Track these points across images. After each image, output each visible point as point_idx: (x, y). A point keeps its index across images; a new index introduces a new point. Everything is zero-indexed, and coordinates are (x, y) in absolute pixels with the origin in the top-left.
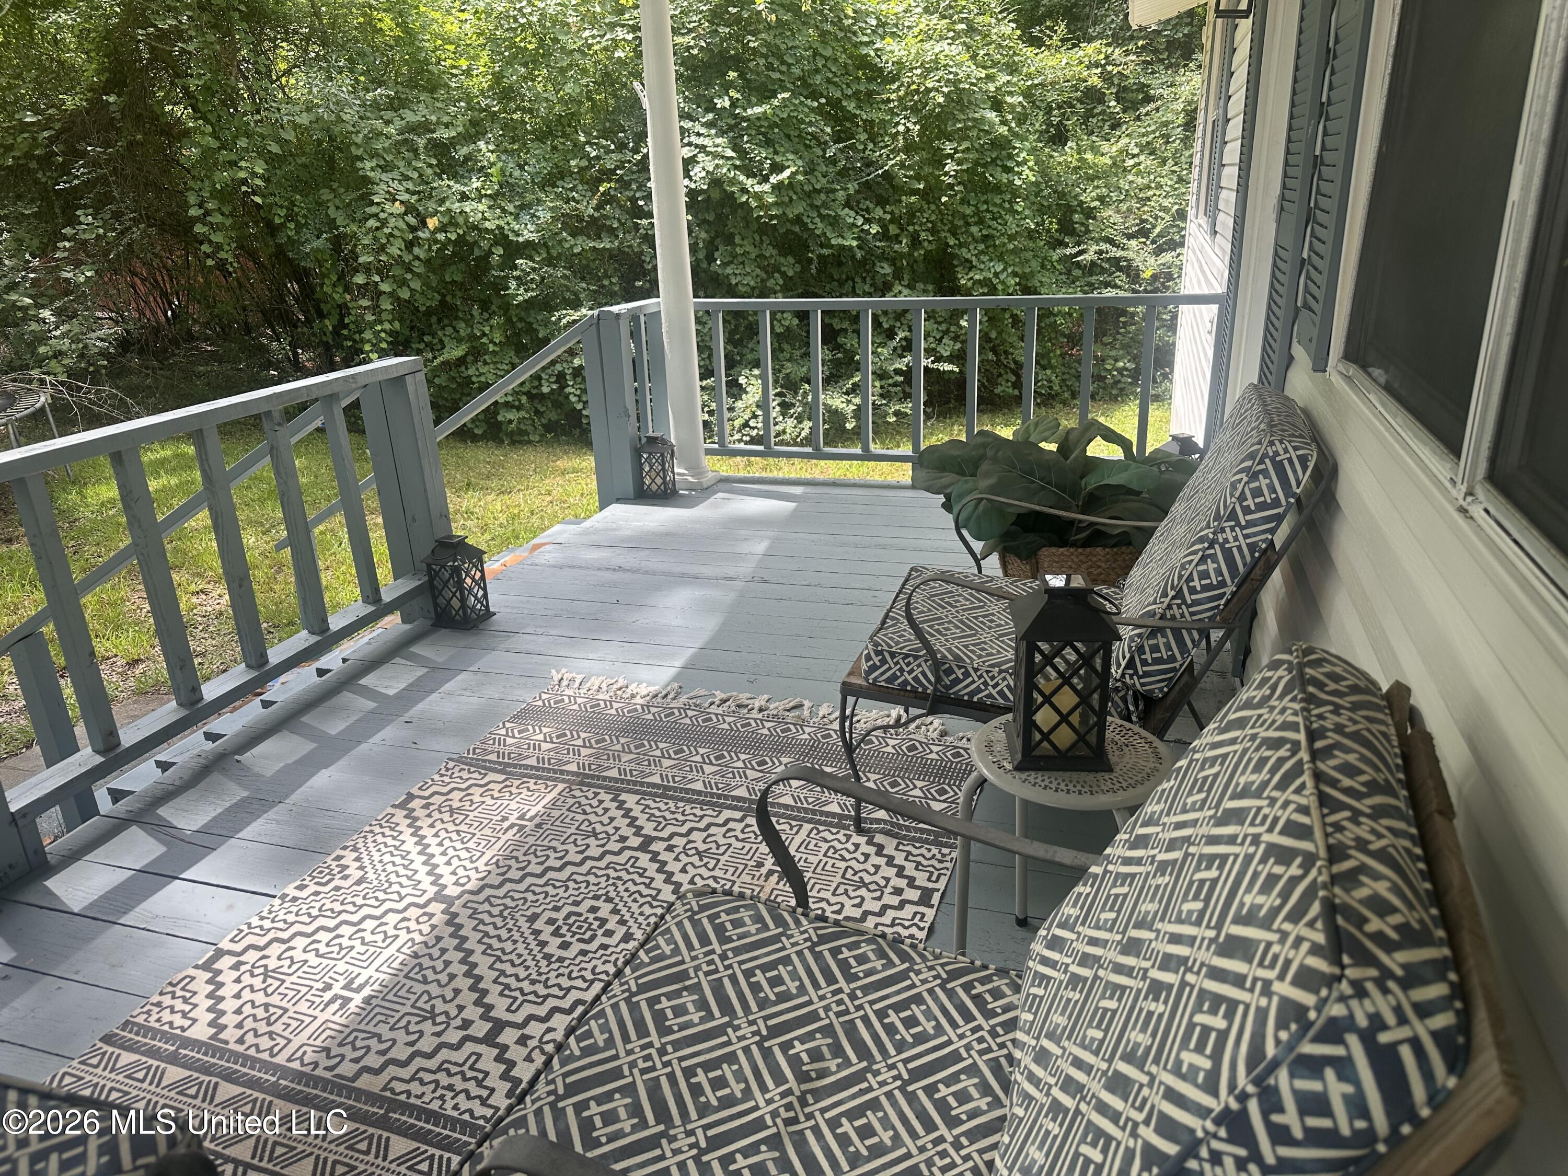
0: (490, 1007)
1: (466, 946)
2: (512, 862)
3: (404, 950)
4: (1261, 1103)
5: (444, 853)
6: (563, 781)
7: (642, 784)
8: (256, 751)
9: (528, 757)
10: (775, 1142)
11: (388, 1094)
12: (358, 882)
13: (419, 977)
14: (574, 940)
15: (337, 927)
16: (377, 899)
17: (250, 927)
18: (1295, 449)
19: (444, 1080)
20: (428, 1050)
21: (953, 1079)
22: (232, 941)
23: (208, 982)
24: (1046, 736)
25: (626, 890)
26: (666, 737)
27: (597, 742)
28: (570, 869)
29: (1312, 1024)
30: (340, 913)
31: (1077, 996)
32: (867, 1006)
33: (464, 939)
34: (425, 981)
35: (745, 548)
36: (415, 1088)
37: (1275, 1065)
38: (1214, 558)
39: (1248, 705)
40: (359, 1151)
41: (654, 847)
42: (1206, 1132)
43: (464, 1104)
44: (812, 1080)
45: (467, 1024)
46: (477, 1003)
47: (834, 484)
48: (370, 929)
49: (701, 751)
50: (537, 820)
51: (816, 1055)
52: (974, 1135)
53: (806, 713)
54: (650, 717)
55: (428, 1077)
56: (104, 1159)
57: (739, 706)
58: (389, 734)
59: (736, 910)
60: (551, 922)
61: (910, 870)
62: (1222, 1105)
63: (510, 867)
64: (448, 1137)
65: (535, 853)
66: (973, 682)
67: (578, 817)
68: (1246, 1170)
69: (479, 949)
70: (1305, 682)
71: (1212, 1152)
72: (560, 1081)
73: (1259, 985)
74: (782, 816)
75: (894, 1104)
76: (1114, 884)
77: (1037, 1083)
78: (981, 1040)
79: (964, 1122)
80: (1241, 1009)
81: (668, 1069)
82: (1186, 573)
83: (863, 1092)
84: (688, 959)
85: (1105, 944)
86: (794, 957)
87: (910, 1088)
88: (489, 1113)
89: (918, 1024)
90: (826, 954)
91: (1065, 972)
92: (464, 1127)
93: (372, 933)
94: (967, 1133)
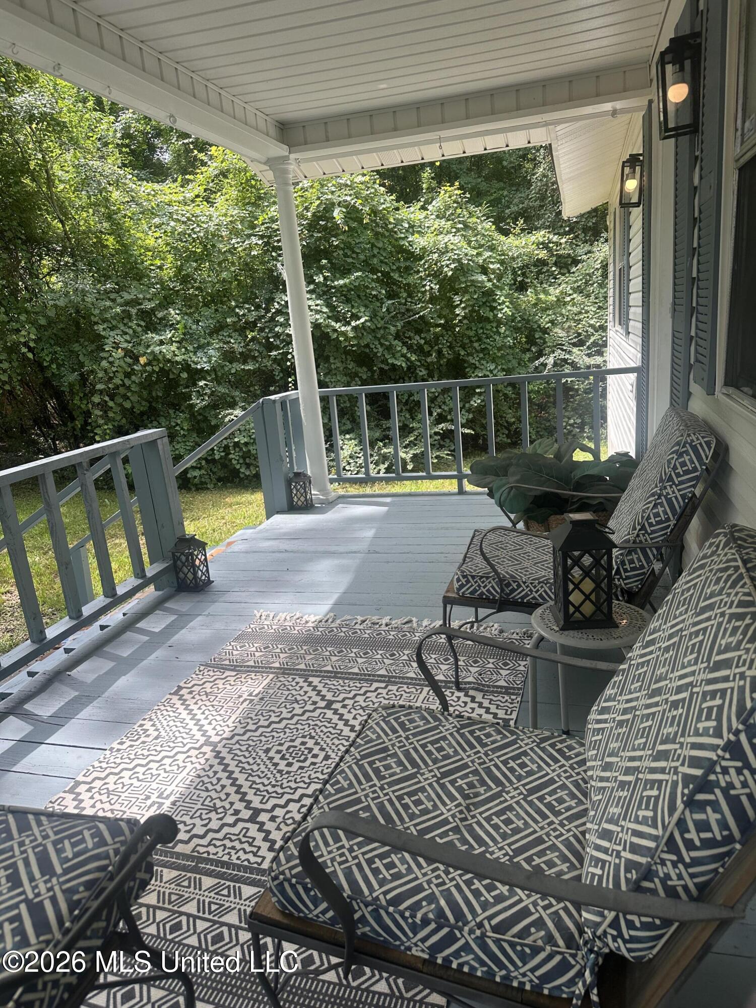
0: (250, 802)
1: (229, 769)
2: (249, 720)
3: (191, 773)
4: (747, 734)
5: (206, 718)
6: (272, 673)
7: (321, 671)
8: (79, 668)
9: (248, 661)
10: (456, 830)
11: (196, 854)
12: (157, 738)
13: (203, 788)
14: (294, 761)
15: (148, 764)
16: (169, 746)
17: (93, 767)
18: (703, 437)
19: (229, 844)
20: (216, 828)
21: (554, 792)
22: (84, 776)
23: (73, 800)
24: (577, 609)
25: (322, 731)
26: (332, 644)
27: (289, 650)
28: (285, 722)
30: (148, 756)
31: (624, 729)
32: (496, 759)
33: (227, 765)
34: (207, 790)
35: (361, 534)
36: (211, 849)
37: (753, 710)
38: (661, 504)
39: (705, 557)
40: (184, 887)
41: (334, 706)
42: (718, 756)
43: (243, 856)
44: (471, 798)
45: (237, 812)
47: (410, 495)
48: (168, 763)
49: (354, 650)
50: (260, 696)
52: (570, 819)
53: (415, 625)
54: (319, 633)
55: (218, 843)
56: (96, 840)
57: (374, 624)
58: (159, 653)
59: (409, 714)
60: (278, 752)
61: (493, 709)
62: (726, 739)
64: (236, 875)
65: (262, 714)
66: (523, 590)
67: (285, 692)
68: (743, 774)
69: (237, 770)
70: (735, 540)
71: (722, 767)
72: (326, 807)
73: (738, 676)
74: (410, 684)
75: (521, 807)
76: (637, 669)
77: (607, 779)
78: (565, 772)
79: (563, 813)
80: (729, 691)
81: (388, 797)
82: (646, 515)
83: (501, 803)
84: (386, 740)
85: (637, 699)
86: (448, 736)
87: (529, 799)
88: (259, 860)
89: (528, 766)
90: (467, 734)
91: (614, 721)
92: (245, 869)
93: (170, 765)
94: (566, 819)
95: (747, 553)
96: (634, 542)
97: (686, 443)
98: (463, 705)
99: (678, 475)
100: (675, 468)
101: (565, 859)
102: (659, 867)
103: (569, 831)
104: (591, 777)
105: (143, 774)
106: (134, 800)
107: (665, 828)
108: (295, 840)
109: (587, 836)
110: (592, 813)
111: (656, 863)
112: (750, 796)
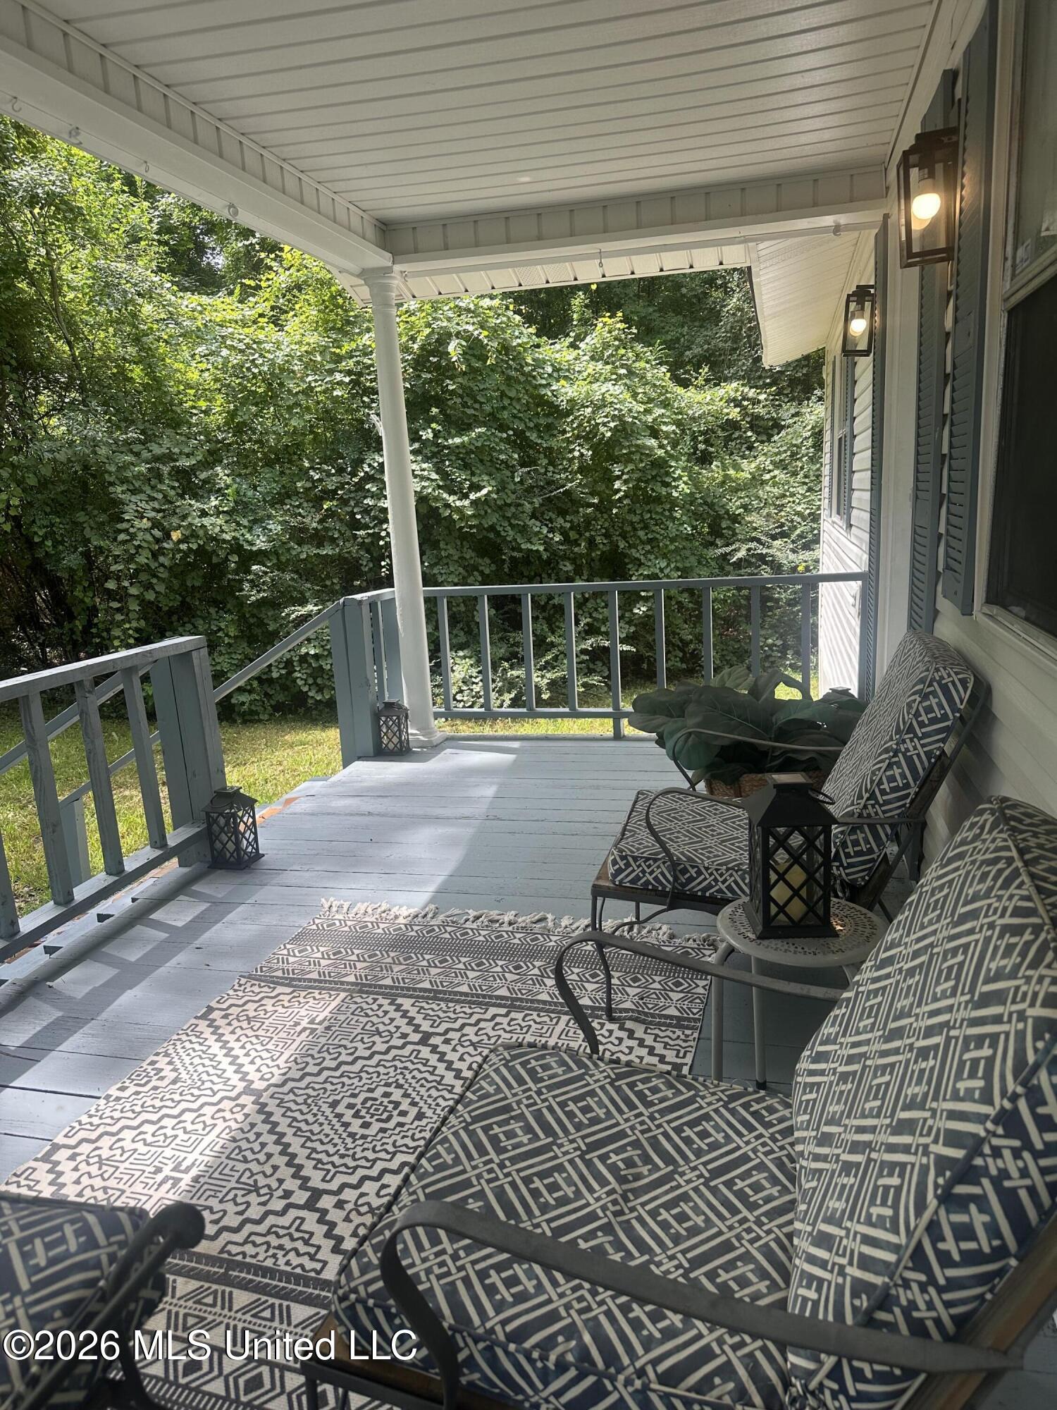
0: (306, 1179)
1: (278, 1129)
2: (309, 1059)
3: (223, 1135)
4: (1028, 1101)
5: (247, 1055)
6: (344, 990)
7: (415, 990)
8: (65, 977)
9: (310, 972)
10: (608, 1229)
11: (225, 1256)
12: (174, 1082)
13: (240, 1157)
14: (373, 1120)
15: (160, 1120)
16: (192, 1095)
17: (80, 1124)
18: (957, 673)
19: (274, 1241)
20: (256, 1217)
21: (747, 1174)
22: (66, 1136)
23: (49, 1171)
24: (782, 909)
25: (413, 1077)
26: (431, 950)
27: (370, 957)
28: (360, 1063)
30: (161, 1108)
31: (849, 1086)
32: (665, 1125)
33: (276, 1124)
34: (245, 1160)
35: (477, 792)
36: (249, 1249)
37: (1036, 1067)
38: (898, 764)
39: (964, 842)
40: (206, 1305)
41: (433, 1041)
42: (987, 1131)
43: (295, 1261)
44: (630, 1182)
45: (287, 1194)
46: (294, 1176)
47: (547, 738)
48: (190, 1120)
49: (463, 960)
50: (326, 1024)
51: (629, 1163)
52: (772, 1215)
53: (550, 924)
54: (414, 934)
55: (259, 1240)
57: (492, 921)
58: (182, 958)
59: (543, 1057)
60: (351, 1106)
61: (659, 1049)
62: (998, 1107)
63: (307, 1063)
64: (284, 1288)
65: (328, 1051)
66: (705, 879)
67: (361, 1019)
68: (1022, 1158)
69: (290, 1131)
70: (1007, 820)
71: (992, 1148)
72: (420, 1192)
73: (1015, 1016)
74: (542, 1010)
75: (701, 1196)
76: (868, 999)
77: (824, 1158)
78: (764, 1145)
79: (761, 1206)
80: (1002, 1037)
81: (510, 1179)
82: (877, 779)
83: (673, 1189)
84: (509, 1095)
85: (868, 1042)
86: (598, 1091)
87: (712, 1184)
88: (318, 1266)
89: (710, 1136)
90: (625, 1087)
91: (834, 1074)
92: (298, 1279)
93: (193, 1123)
94: (765, 1214)
95: (1024, 840)
96: (860, 816)
97: (933, 680)
98: (616, 1042)
99: (922, 725)
100: (917, 714)
101: (763, 1275)
102: (901, 1290)
103: (769, 1232)
104: (801, 1154)
105: (153, 1135)
106: (138, 1173)
107: (909, 1233)
108: (374, 1241)
109: (796, 1241)
110: (803, 1207)
111: (896, 1285)
112: (1032, 1191)
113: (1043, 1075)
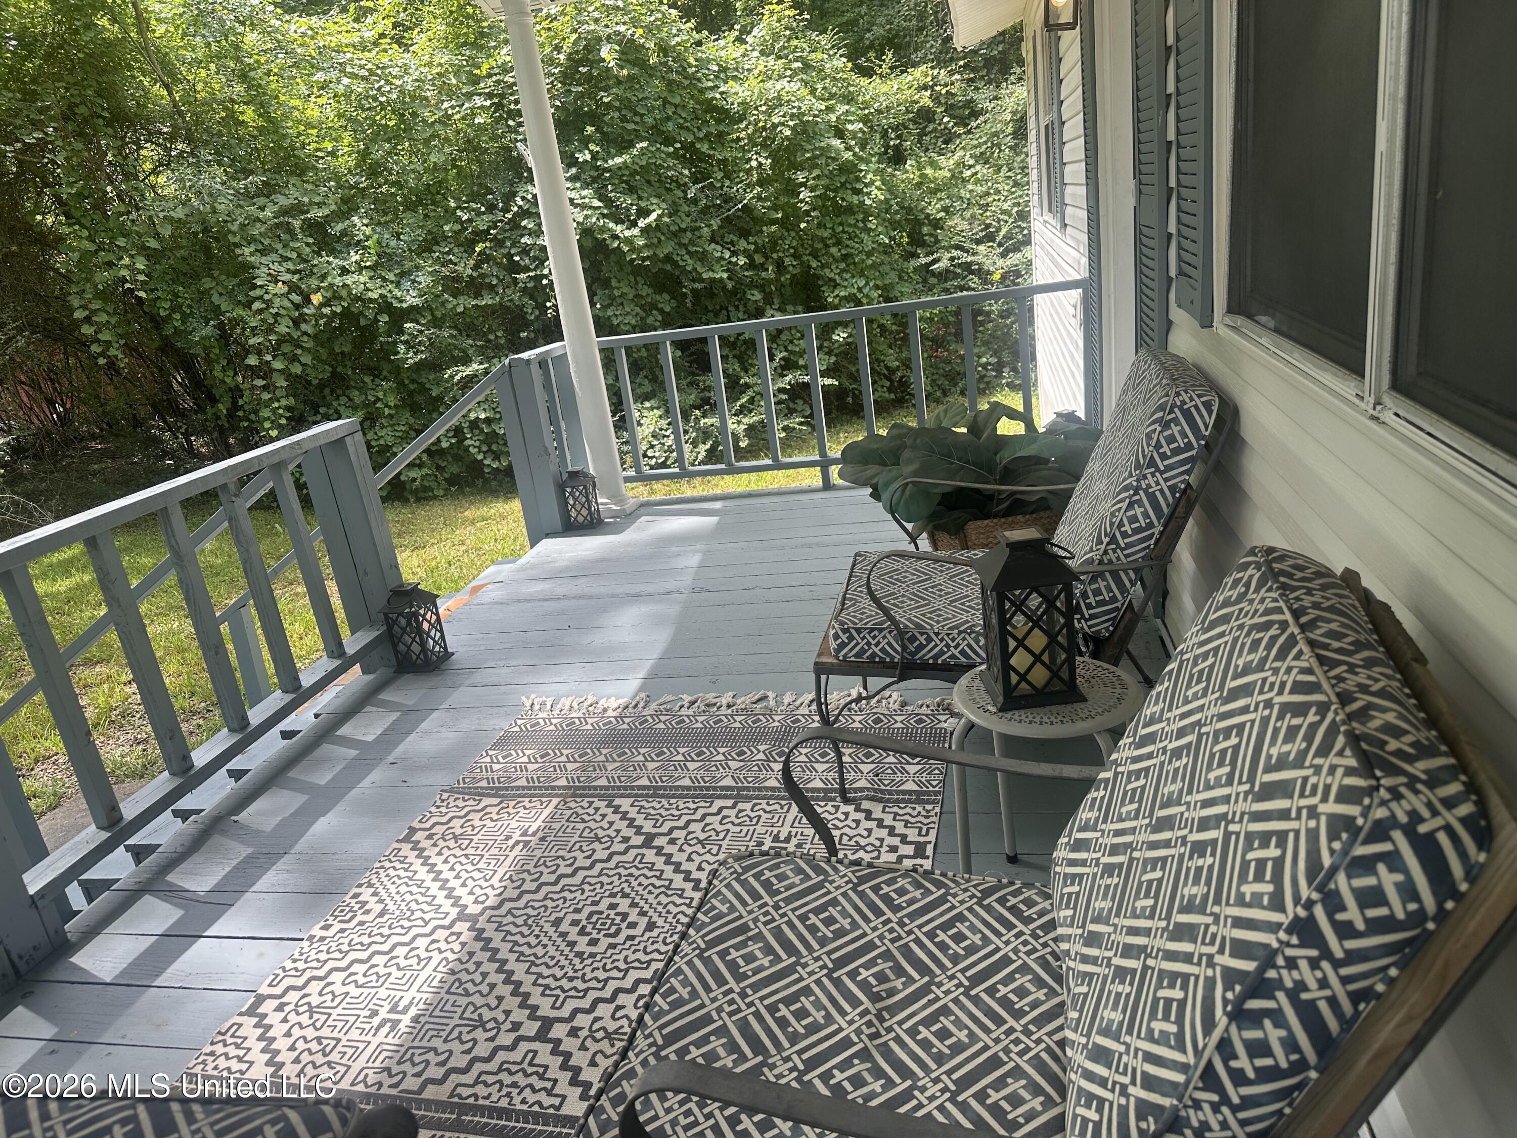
0: (535, 1008)
1: (499, 956)
2: (525, 875)
3: (440, 969)
4: (1325, 907)
5: (457, 877)
6: (556, 796)
7: (632, 788)
8: (250, 810)
9: (517, 779)
10: (864, 1055)
11: (456, 1100)
12: (381, 914)
13: (460, 991)
14: (600, 936)
15: (370, 958)
16: (402, 927)
17: (284, 970)
18: (1199, 396)
19: (507, 1079)
20: (485, 1054)
21: (1010, 978)
22: (270, 985)
23: (256, 1026)
24: (1023, 677)
25: (640, 884)
26: (646, 743)
27: (580, 756)
28: (581, 874)
29: (1361, 828)
30: (370, 945)
31: (1116, 880)
32: (916, 930)
33: (496, 951)
34: (467, 994)
35: (681, 563)
36: (481, 1090)
37: (1333, 870)
38: (1140, 503)
39: (1227, 603)
41: (657, 842)
42: (1280, 941)
43: (532, 1098)
44: (883, 999)
45: (516, 1026)
46: (522, 1006)
47: (750, 495)
48: (402, 955)
49: (682, 750)
50: (540, 834)
51: (881, 978)
52: (1040, 1021)
53: (772, 703)
54: (625, 726)
55: (490, 1079)
57: (708, 705)
58: (376, 776)
59: (777, 866)
60: (575, 923)
61: (900, 828)
62: (1291, 916)
63: (524, 880)
64: (522, 1129)
65: (544, 864)
66: (936, 646)
67: (578, 826)
68: (1319, 968)
69: (512, 957)
70: (1276, 575)
71: (1287, 959)
72: (656, 1034)
73: (1304, 812)
74: (771, 797)
75: (962, 1007)
76: (1129, 781)
77: (1094, 961)
78: (1025, 943)
79: (1027, 1013)
80: (1291, 836)
81: (753, 1009)
82: (1116, 521)
83: (931, 1002)
84: (744, 914)
85: (1133, 831)
86: (840, 898)
87: (973, 993)
88: (557, 1101)
89: (966, 938)
90: (869, 892)
91: (1097, 865)
92: (536, 1117)
93: (406, 958)
94: (1033, 1021)
95: (1297, 599)
96: (1101, 562)
97: (1174, 406)
98: (854, 825)
99: (1164, 457)
100: (1158, 446)
101: (1036, 1090)
102: (1191, 1112)
103: (1039, 1041)
104: (1067, 953)
105: (365, 975)
106: (353, 1018)
107: (1198, 1053)
108: (611, 1095)
109: (1069, 1052)
110: (1074, 1015)
111: (1186, 1107)
112: (1333, 1001)
113: (1341, 879)
